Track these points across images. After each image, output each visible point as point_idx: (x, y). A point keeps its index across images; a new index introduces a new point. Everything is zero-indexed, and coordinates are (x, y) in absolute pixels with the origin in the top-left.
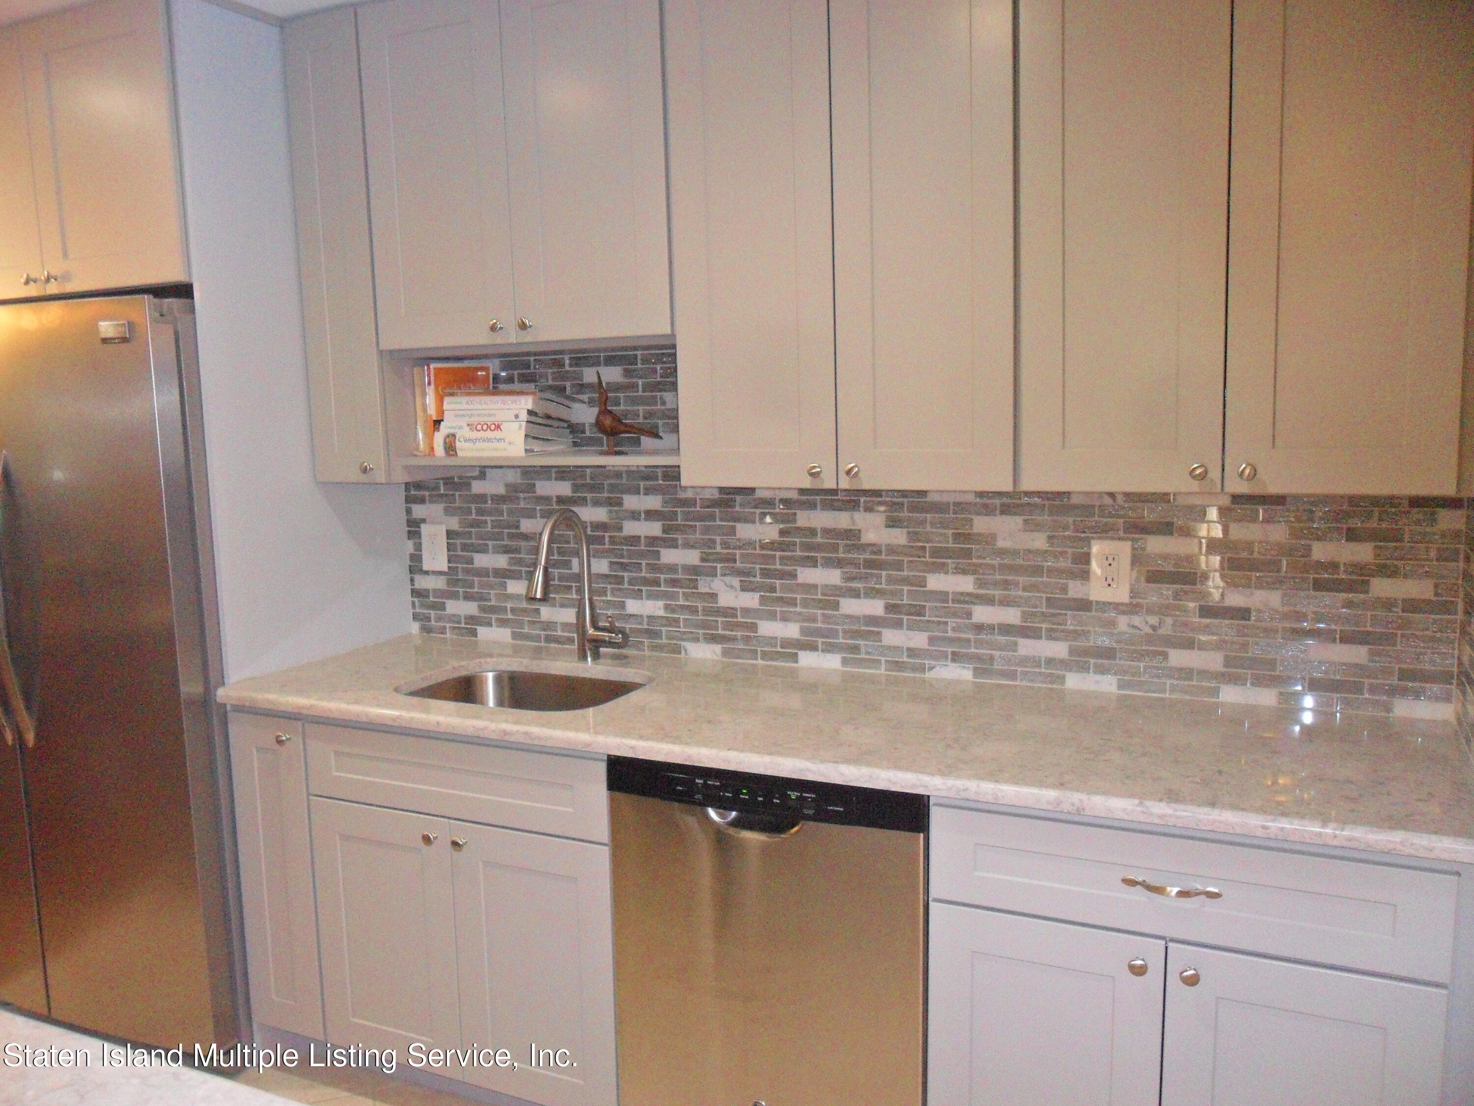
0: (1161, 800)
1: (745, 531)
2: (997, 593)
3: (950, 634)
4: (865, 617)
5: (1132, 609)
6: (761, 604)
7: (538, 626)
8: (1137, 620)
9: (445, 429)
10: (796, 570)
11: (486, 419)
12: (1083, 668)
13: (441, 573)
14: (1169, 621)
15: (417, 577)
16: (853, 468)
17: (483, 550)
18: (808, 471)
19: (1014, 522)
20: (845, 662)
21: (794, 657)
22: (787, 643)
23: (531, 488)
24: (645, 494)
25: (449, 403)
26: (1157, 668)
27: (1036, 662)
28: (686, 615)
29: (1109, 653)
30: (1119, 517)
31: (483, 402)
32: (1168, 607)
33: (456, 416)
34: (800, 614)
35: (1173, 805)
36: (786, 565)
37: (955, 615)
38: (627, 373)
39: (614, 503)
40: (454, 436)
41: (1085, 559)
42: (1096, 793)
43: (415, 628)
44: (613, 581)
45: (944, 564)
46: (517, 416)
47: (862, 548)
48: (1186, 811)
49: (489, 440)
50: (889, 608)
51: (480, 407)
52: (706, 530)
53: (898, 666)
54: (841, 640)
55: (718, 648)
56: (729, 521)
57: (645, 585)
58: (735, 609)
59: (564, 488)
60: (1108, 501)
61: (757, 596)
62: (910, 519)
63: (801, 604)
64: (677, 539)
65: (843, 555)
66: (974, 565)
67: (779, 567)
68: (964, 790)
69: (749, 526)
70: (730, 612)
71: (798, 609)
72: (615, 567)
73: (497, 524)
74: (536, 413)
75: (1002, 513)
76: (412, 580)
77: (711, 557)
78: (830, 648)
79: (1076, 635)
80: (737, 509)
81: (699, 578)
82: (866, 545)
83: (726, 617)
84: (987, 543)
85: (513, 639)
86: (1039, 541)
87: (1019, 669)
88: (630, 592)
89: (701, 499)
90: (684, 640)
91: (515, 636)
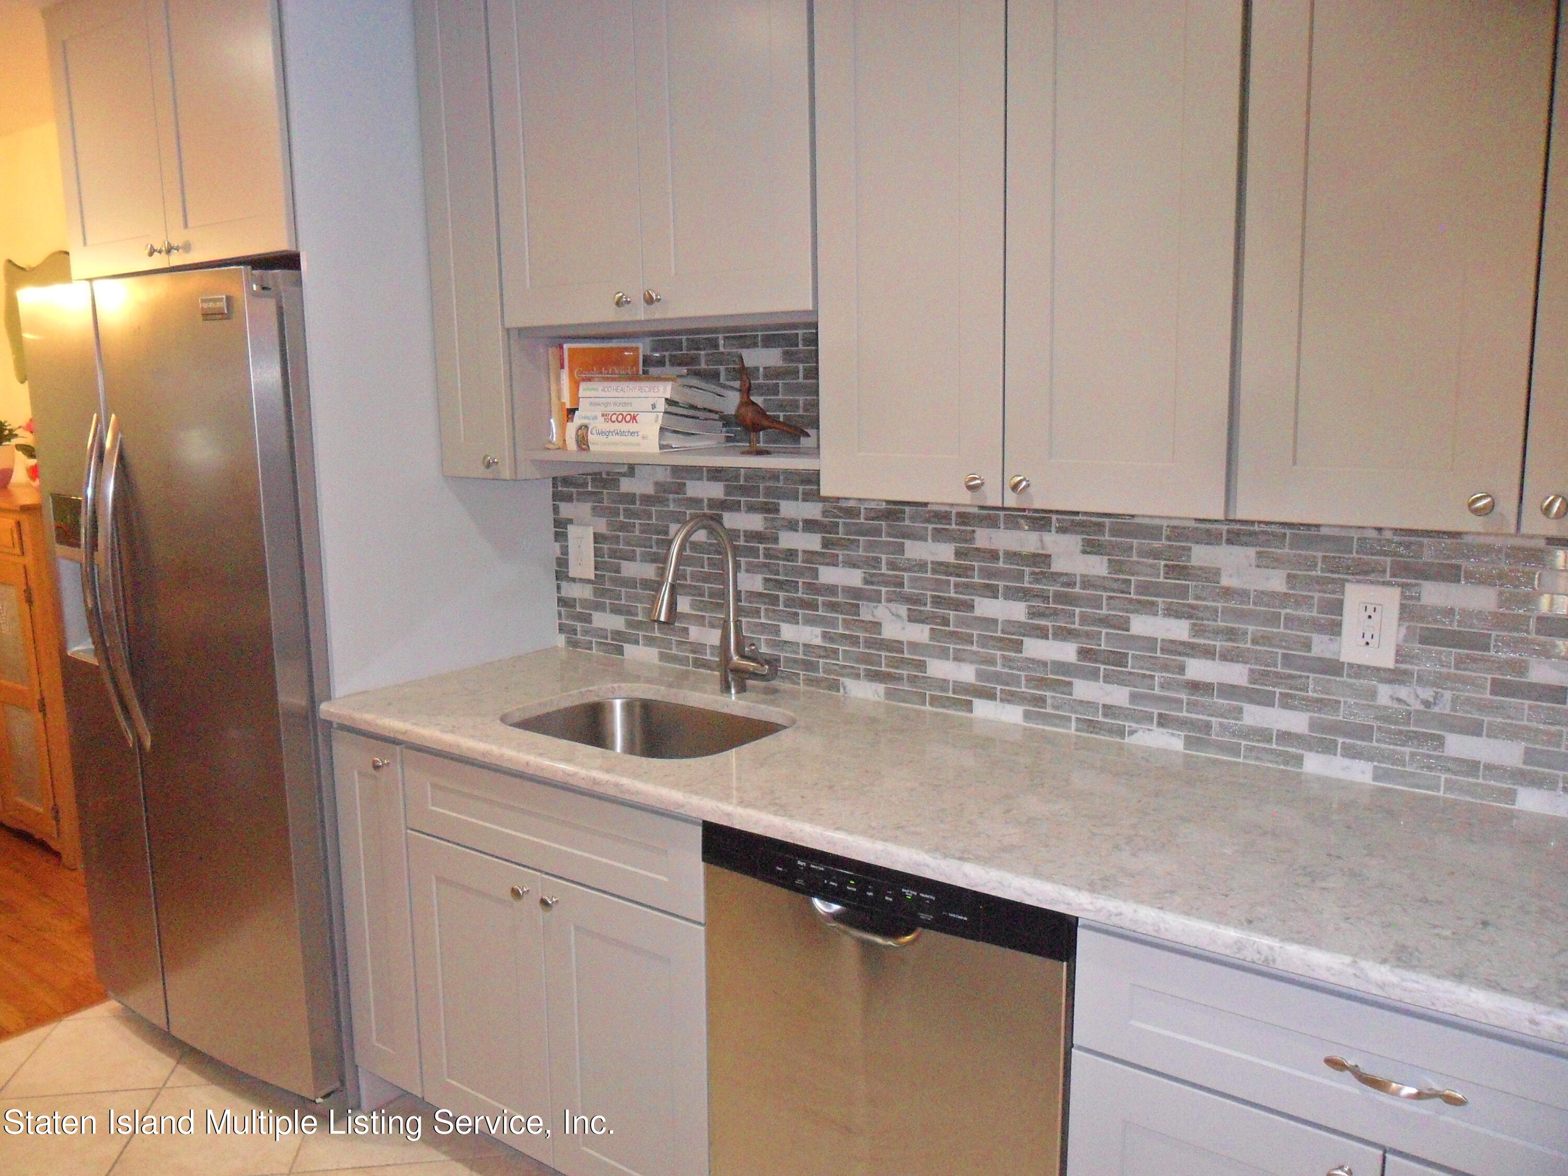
0: (1384, 961)
1: (915, 550)
2: (1219, 644)
3: (1157, 691)
4: (1054, 663)
5: (1395, 676)
6: (931, 639)
7: (687, 647)
8: (1403, 692)
9: (578, 419)
10: (973, 600)
11: (621, 409)
12: (1328, 748)
13: (589, 581)
14: (1448, 695)
15: (564, 584)
16: (1021, 481)
17: (631, 558)
18: (966, 483)
19: (1245, 554)
20: (1027, 715)
21: (968, 706)
22: (961, 687)
23: (680, 488)
24: (804, 500)
25: (585, 390)
26: (1429, 756)
27: (1264, 734)
28: (846, 645)
29: (1365, 732)
30: (1385, 554)
31: (620, 388)
32: (1448, 677)
33: (591, 404)
34: (975, 653)
35: (1398, 971)
36: (961, 593)
37: (1165, 668)
38: (788, 356)
39: (770, 509)
40: (586, 427)
41: (1337, 607)
42: (1293, 941)
43: (561, 640)
44: (767, 600)
45: (1153, 604)
46: (654, 406)
47: (1054, 577)
48: (1417, 982)
49: (622, 433)
50: (1084, 653)
51: (616, 394)
52: (870, 546)
53: (1092, 726)
54: (1023, 689)
55: (881, 688)
56: (897, 537)
57: (802, 607)
58: (901, 643)
59: (716, 490)
60: (1373, 534)
61: (926, 628)
62: (1114, 546)
63: (977, 642)
64: (837, 555)
65: (1028, 586)
66: (1190, 606)
67: (953, 595)
68: (1116, 915)
69: (918, 544)
70: (895, 646)
71: (975, 648)
72: (771, 584)
73: (645, 529)
74: (678, 403)
75: (1230, 542)
76: (559, 588)
77: (874, 579)
78: (1010, 698)
79: (1319, 704)
80: (907, 522)
81: (860, 603)
82: (1056, 573)
83: (890, 651)
84: (1207, 580)
85: (661, 659)
86: (1276, 582)
87: (1243, 743)
88: (784, 614)
89: (865, 508)
90: (843, 675)
91: (663, 657)
